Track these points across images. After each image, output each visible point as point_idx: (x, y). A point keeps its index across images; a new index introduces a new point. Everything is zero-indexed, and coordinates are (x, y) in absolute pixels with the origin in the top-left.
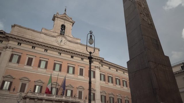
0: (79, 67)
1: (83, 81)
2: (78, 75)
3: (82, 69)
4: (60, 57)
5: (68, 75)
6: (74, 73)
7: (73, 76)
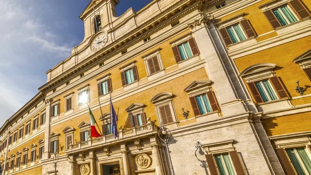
0: (145, 58)
1: (163, 81)
2: (148, 77)
3: (155, 58)
4: (103, 68)
5: (126, 88)
6: (137, 78)
7: (136, 84)
